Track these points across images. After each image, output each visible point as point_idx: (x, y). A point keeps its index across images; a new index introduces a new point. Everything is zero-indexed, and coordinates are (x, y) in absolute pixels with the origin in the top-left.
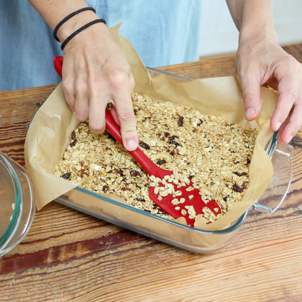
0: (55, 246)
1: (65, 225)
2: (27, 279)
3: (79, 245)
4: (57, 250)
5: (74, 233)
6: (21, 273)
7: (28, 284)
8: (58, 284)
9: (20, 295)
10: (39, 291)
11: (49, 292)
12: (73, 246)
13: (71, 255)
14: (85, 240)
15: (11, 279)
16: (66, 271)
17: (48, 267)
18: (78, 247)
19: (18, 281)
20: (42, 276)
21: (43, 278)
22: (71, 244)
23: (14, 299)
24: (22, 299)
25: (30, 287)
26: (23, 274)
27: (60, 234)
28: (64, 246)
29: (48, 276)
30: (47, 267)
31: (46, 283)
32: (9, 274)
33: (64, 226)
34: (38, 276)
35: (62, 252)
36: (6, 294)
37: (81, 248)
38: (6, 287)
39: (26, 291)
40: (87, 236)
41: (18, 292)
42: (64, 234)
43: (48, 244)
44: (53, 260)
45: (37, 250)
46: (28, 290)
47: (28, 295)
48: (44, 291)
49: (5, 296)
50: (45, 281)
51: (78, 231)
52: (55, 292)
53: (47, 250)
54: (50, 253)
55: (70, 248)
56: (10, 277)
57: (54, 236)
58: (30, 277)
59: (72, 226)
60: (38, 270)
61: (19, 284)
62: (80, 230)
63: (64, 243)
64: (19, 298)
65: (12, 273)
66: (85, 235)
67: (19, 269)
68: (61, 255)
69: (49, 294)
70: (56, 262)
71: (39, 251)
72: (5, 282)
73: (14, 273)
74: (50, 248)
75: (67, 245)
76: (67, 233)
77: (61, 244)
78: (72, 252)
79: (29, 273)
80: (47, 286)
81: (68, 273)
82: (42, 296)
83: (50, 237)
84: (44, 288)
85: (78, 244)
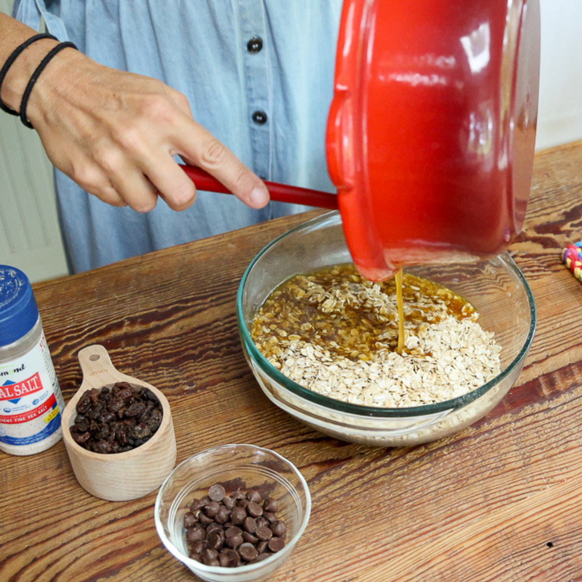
0: (545, 373)
1: (544, 345)
2: (529, 419)
3: (575, 368)
4: (549, 377)
5: (561, 354)
6: (518, 413)
7: (534, 426)
8: (573, 420)
9: (531, 442)
10: (553, 432)
11: (567, 432)
12: (568, 370)
13: (570, 382)
14: (578, 360)
15: (510, 423)
16: (574, 401)
17: (549, 401)
18: (574, 370)
19: (519, 424)
20: (547, 413)
21: (549, 415)
22: (564, 368)
23: (526, 447)
24: (536, 445)
25: (538, 429)
26: (522, 414)
27: (544, 358)
28: (555, 371)
29: (554, 412)
30: (547, 401)
31: (556, 421)
32: (503, 416)
33: (543, 347)
34: (542, 414)
35: (557, 379)
36: (512, 442)
37: (578, 371)
38: (507, 435)
39: (536, 435)
40: (578, 355)
41: (527, 438)
42: (548, 357)
43: (534, 372)
44: (551, 391)
45: (524, 382)
46: (537, 432)
47: (540, 440)
48: (559, 432)
49: (512, 445)
50: (553, 418)
51: (563, 351)
52: (575, 430)
53: (537, 379)
54: (542, 383)
55: (565, 373)
56: (507, 421)
57: (536, 360)
58: (532, 417)
59: (554, 346)
60: (537, 406)
61: (522, 427)
62: (566, 349)
63: (555, 368)
64: (531, 445)
65: (506, 415)
66: (576, 354)
67: (512, 409)
68: (558, 384)
69: (567, 434)
70: (556, 394)
71: (528, 383)
72: (502, 427)
73: (509, 415)
74: (539, 376)
75: (559, 370)
76: (552, 355)
77: (550, 370)
78: (570, 377)
79: (528, 412)
80: (559, 425)
81: (578, 405)
82: (560, 439)
83: (533, 363)
84: (557, 427)
85: (572, 367)
